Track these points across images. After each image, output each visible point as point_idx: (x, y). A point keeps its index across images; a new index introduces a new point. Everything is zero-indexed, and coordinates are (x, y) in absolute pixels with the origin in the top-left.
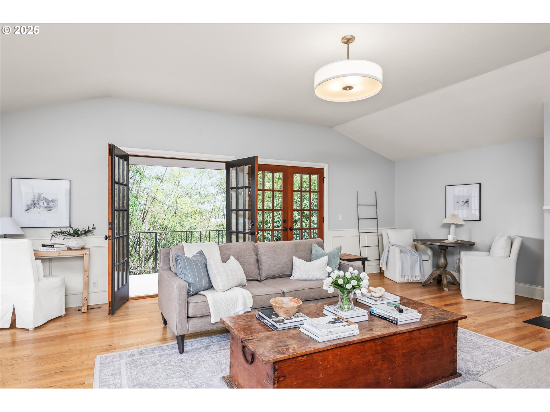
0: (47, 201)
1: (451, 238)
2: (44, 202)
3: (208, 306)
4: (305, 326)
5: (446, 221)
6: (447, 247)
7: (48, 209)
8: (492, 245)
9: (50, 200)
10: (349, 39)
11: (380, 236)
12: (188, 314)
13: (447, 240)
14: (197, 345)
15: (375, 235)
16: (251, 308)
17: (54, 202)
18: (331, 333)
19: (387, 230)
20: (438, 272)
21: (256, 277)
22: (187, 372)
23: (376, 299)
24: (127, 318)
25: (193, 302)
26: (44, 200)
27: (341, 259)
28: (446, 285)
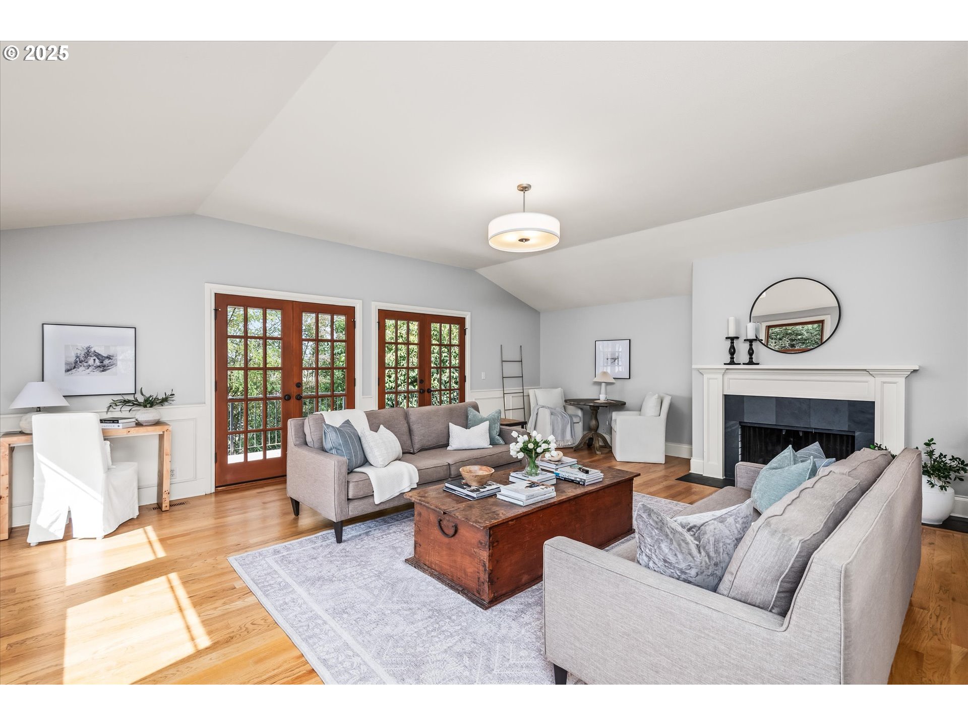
0: (100, 357)
1: (602, 398)
2: (96, 358)
3: (370, 484)
4: (502, 492)
5: (596, 380)
6: (598, 407)
7: (102, 370)
8: (644, 403)
9: (105, 355)
10: (526, 188)
11: (526, 398)
12: (348, 496)
13: (599, 399)
14: (354, 533)
15: (521, 396)
16: (417, 483)
17: (110, 359)
18: (533, 497)
19: (535, 390)
20: (590, 436)
21: (409, 449)
22: (359, 560)
23: (556, 463)
24: (224, 515)
25: (354, 481)
26: (95, 355)
27: (501, 425)
28: (598, 448)
